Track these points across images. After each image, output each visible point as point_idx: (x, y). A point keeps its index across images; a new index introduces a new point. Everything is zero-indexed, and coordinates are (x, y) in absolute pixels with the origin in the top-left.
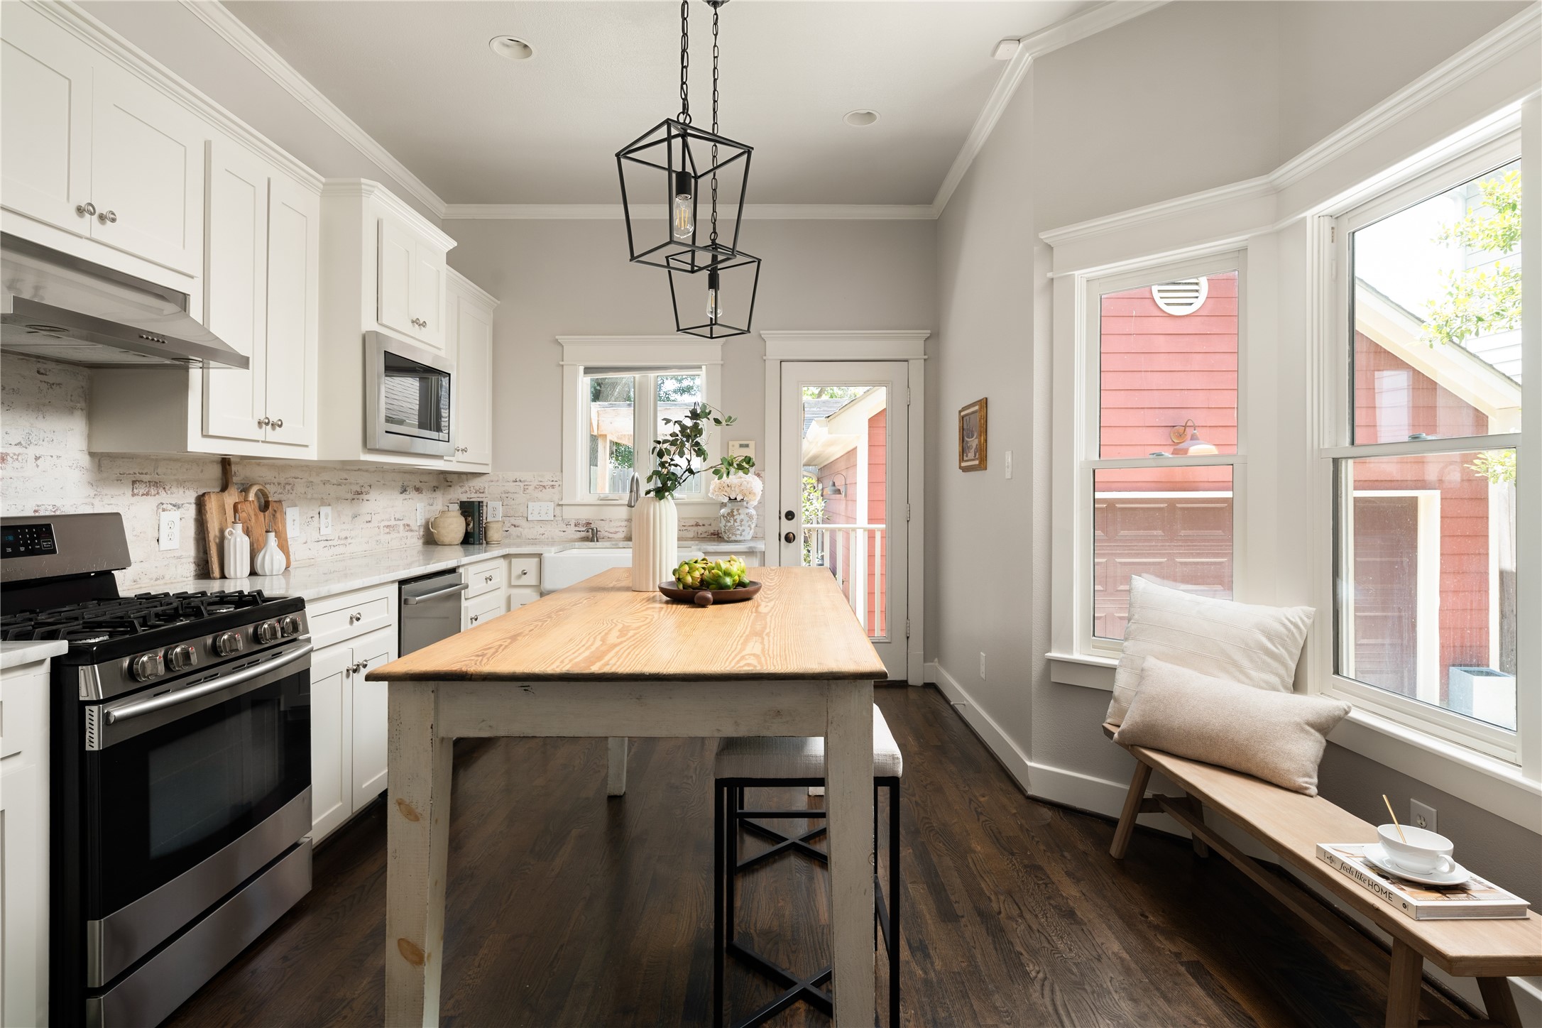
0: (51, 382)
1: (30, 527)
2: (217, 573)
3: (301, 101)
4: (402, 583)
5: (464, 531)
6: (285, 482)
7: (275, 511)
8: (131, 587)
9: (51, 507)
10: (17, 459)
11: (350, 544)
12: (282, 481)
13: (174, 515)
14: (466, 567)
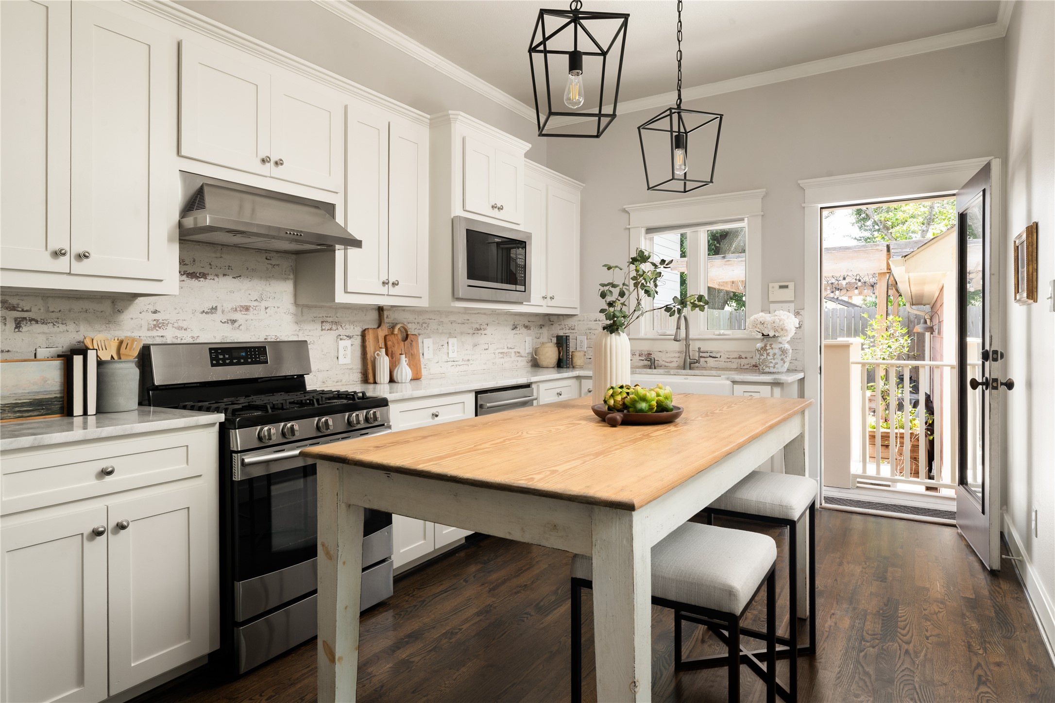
0: (274, 264)
1: (254, 348)
2: (371, 380)
3: (433, 67)
4: (478, 393)
5: (558, 358)
6: (423, 322)
7: (412, 341)
8: (321, 386)
9: (274, 337)
10: (255, 309)
11: (471, 364)
12: (421, 321)
13: (347, 343)
14: (538, 384)
